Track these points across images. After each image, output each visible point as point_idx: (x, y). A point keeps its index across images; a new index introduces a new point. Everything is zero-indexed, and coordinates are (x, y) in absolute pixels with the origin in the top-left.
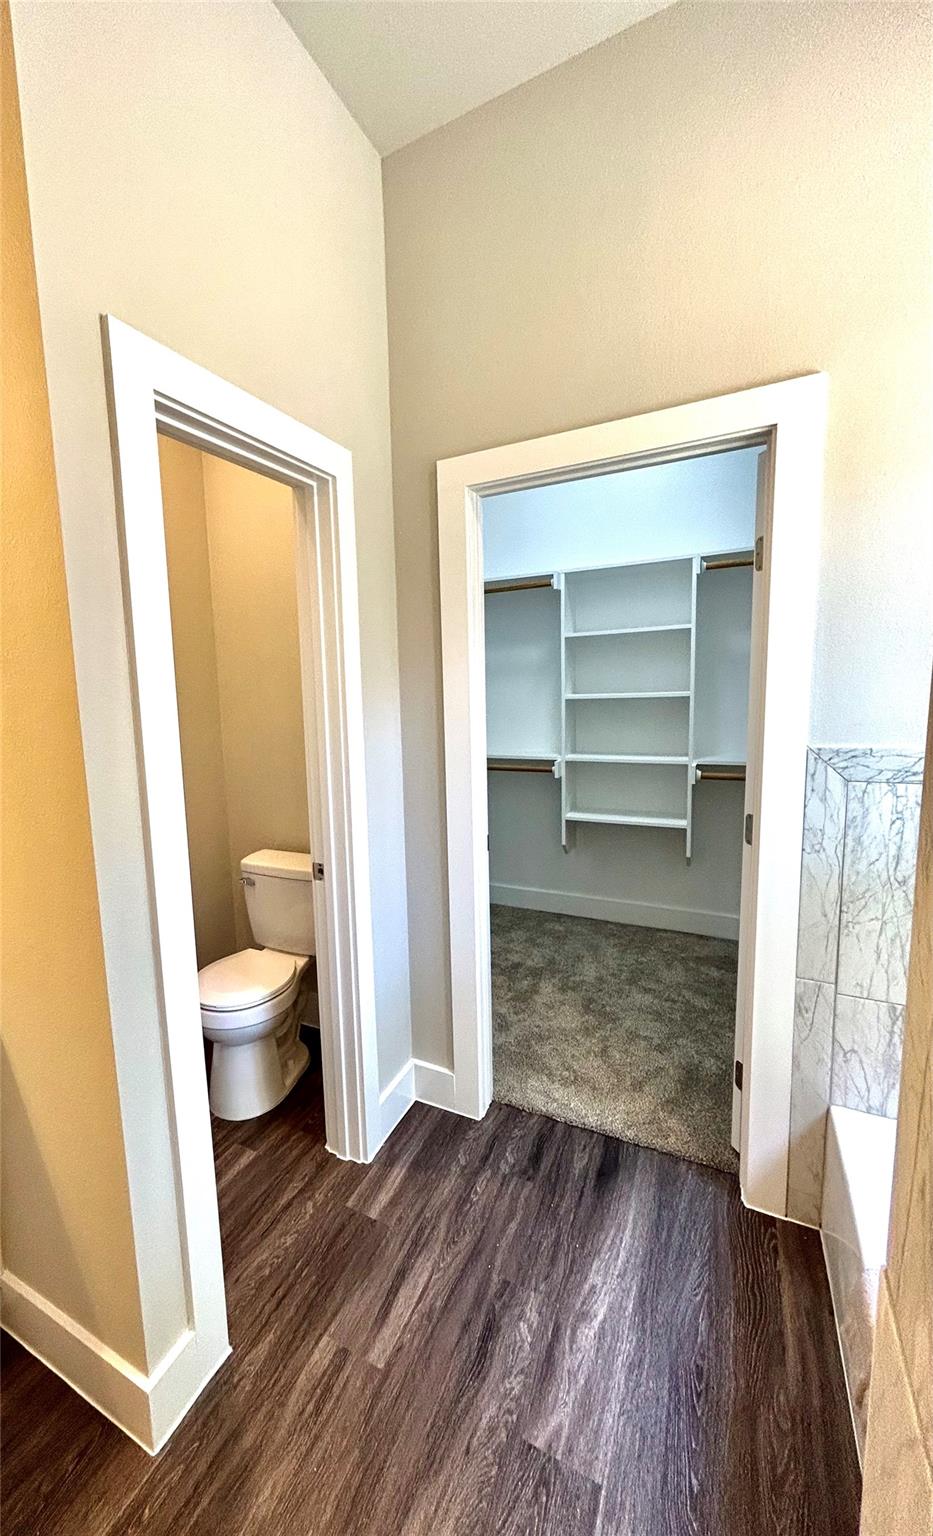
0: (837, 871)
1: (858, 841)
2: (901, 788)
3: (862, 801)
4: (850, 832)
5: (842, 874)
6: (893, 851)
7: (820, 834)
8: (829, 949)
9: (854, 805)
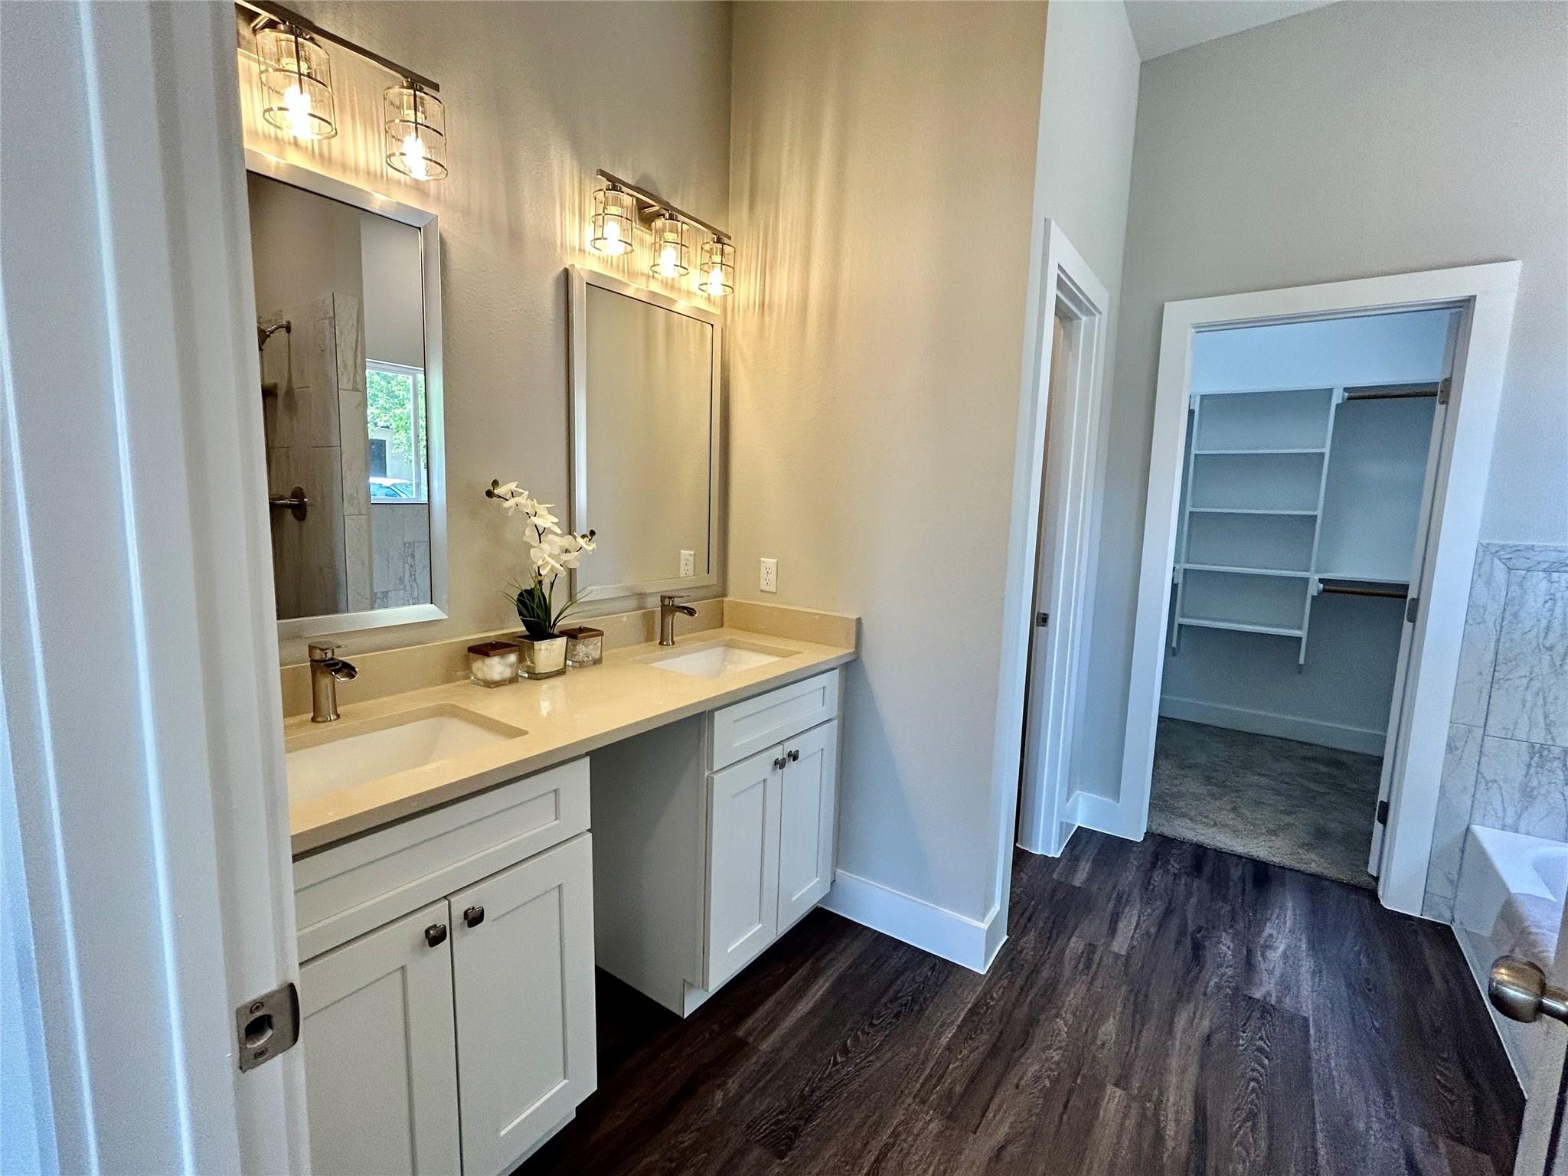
0: (1494, 638)
1: (1515, 615)
2: (1555, 575)
3: (1521, 586)
4: (1508, 609)
5: (1498, 641)
6: (1544, 623)
7: (1482, 610)
8: (1482, 701)
9: (1514, 588)
